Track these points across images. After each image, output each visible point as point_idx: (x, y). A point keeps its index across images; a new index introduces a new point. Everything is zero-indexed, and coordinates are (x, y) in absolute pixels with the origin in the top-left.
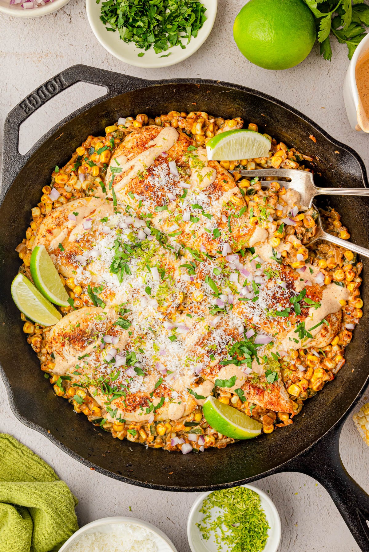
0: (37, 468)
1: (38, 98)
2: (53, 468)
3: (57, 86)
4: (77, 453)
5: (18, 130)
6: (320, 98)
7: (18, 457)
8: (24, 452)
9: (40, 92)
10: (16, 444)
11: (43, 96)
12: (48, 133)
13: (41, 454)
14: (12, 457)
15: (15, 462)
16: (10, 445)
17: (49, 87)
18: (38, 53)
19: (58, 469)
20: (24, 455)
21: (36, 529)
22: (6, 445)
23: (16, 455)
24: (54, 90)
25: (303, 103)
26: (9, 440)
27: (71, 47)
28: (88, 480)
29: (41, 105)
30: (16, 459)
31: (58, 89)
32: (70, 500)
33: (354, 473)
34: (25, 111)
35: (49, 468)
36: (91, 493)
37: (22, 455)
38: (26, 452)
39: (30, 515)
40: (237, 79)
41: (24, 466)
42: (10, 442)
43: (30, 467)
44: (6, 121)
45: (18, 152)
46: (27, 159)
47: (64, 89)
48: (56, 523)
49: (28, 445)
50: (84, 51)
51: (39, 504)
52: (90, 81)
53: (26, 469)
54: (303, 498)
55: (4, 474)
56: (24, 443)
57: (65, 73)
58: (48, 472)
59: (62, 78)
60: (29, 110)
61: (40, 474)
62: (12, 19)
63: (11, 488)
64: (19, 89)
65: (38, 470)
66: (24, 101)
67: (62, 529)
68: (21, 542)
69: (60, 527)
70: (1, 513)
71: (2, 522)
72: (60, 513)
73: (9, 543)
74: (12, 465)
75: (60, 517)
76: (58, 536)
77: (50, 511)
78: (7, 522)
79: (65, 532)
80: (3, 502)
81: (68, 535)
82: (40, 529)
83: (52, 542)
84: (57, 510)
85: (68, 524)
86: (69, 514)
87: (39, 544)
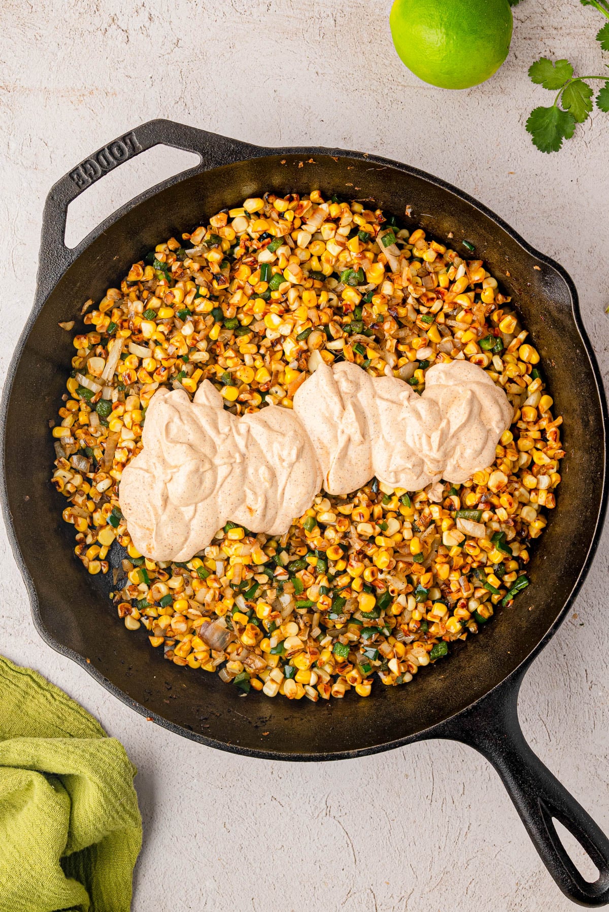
0: (74, 719)
1: (98, 165)
2: (98, 721)
3: (127, 149)
4: (129, 695)
6: (507, 158)
7: (45, 702)
8: (55, 695)
10: (43, 683)
11: (105, 163)
12: (110, 218)
13: (80, 699)
14: (37, 703)
15: (41, 711)
16: (34, 685)
17: (115, 150)
18: (78, 90)
19: (106, 723)
20: (55, 700)
21: (76, 807)
22: (27, 685)
23: (42, 700)
24: (121, 156)
25: (480, 165)
26: (32, 678)
27: (129, 80)
28: (152, 739)
29: (102, 176)
30: (43, 707)
31: (127, 154)
32: (126, 766)
34: (77, 184)
35: (92, 720)
36: (157, 759)
37: (52, 701)
38: (58, 695)
39: (65, 788)
41: (55, 717)
42: (34, 681)
43: (64, 718)
44: (48, 199)
45: (64, 245)
46: (76, 255)
47: (137, 154)
49: (61, 686)
50: (148, 86)
51: (79, 768)
52: (175, 144)
53: (58, 722)
55: (25, 729)
56: (55, 683)
57: (140, 131)
58: (92, 727)
59: (135, 138)
60: (84, 183)
61: (79, 729)
62: (39, 38)
63: (38, 745)
64: (49, 143)
65: (76, 723)
66: (76, 169)
67: (114, 807)
68: (55, 824)
69: (112, 804)
70: (23, 783)
71: (23, 798)
72: (112, 783)
73: (37, 826)
74: (37, 715)
75: (112, 788)
76: (108, 818)
77: (96, 779)
78: (32, 798)
79: (118, 813)
80: (25, 768)
81: (123, 819)
82: (81, 806)
83: (99, 826)
84: (106, 779)
85: (124, 800)
86: (124, 785)
87: (80, 829)
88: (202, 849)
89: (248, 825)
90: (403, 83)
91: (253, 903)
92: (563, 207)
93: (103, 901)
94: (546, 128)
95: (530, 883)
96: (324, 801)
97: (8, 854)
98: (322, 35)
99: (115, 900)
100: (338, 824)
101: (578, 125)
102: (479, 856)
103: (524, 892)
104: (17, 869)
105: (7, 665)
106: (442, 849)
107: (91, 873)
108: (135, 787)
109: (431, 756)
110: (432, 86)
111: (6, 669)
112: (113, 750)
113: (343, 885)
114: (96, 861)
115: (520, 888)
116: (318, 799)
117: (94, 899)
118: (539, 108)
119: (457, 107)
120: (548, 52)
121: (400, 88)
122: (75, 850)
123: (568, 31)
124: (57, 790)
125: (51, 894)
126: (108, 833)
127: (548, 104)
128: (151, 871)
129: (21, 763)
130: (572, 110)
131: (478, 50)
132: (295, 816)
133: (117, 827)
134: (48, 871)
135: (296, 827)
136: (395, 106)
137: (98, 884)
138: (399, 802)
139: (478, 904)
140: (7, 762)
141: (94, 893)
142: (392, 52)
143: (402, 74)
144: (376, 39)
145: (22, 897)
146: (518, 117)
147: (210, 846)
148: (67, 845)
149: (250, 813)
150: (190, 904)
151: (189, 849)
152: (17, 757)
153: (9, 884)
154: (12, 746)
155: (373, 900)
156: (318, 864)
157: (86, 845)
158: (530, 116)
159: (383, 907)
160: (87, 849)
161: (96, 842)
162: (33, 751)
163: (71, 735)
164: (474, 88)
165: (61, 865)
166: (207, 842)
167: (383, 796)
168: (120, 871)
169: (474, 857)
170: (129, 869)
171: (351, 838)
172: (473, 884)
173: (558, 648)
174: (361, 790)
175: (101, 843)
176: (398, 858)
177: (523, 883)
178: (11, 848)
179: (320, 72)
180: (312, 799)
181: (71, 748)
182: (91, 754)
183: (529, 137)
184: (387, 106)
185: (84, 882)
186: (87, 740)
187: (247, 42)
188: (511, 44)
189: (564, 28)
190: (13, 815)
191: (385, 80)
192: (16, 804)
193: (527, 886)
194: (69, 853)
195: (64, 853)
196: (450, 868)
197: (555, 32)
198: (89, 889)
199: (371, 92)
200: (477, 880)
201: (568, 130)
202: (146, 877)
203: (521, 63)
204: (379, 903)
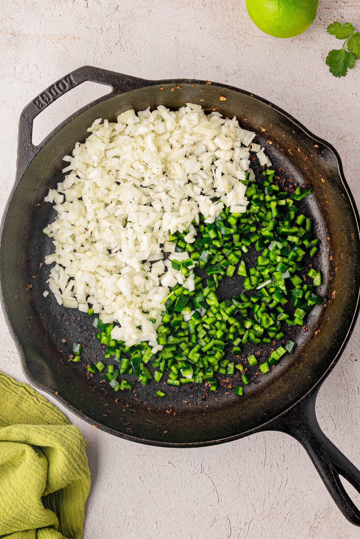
0: (51, 414)
1: (50, 95)
2: (65, 415)
3: (67, 85)
4: (82, 412)
5: (32, 124)
6: (314, 80)
7: (33, 403)
8: (39, 399)
9: (52, 90)
10: (32, 392)
11: (55, 94)
14: (28, 403)
15: (30, 408)
16: (26, 393)
17: (60, 86)
18: (57, 36)
19: (70, 416)
20: (39, 402)
21: (51, 466)
22: (23, 392)
23: (32, 402)
24: (64, 89)
26: (25, 388)
27: (87, 30)
29: (53, 101)
30: (32, 406)
31: (68, 88)
32: (81, 442)
33: (340, 423)
34: (38, 107)
35: (61, 414)
36: (100, 438)
37: (37, 402)
38: (41, 399)
39: (45, 455)
41: (39, 412)
42: (27, 390)
43: (44, 413)
44: (21, 116)
45: (32, 144)
46: (39, 149)
47: (73, 88)
48: (68, 460)
50: (99, 34)
51: (53, 443)
52: (96, 80)
53: (41, 415)
54: (293, 445)
55: (21, 419)
58: (61, 418)
59: (72, 78)
60: (42, 105)
61: (53, 420)
62: (34, 5)
63: (28, 429)
64: (39, 68)
65: (52, 416)
66: (38, 98)
67: (74, 466)
68: (38, 476)
69: (72, 464)
70: (20, 451)
71: (19, 460)
72: (72, 452)
73: (28, 477)
74: (28, 411)
75: (72, 455)
76: (70, 473)
77: (63, 449)
78: (25, 460)
79: (76, 470)
80: (20, 442)
81: (79, 474)
82: (54, 466)
83: (65, 478)
84: (69, 449)
85: (79, 462)
86: (80, 453)
87: (53, 479)
88: (126, 492)
89: (154, 478)
90: (252, 34)
91: (157, 524)
92: (348, 109)
93: (66, 523)
94: (337, 63)
95: (323, 515)
96: (200, 465)
97: (10, 494)
98: (204, 5)
99: (74, 522)
100: (208, 478)
101: (357, 61)
102: (293, 498)
103: (319, 520)
104: (15, 503)
105: (10, 381)
106: (271, 494)
107: (60, 506)
108: (87, 455)
109: (265, 438)
110: (270, 36)
111: (10, 383)
112: (74, 433)
113: (211, 515)
114: (62, 499)
115: (317, 518)
116: (197, 463)
117: (61, 521)
118: (333, 50)
119: (285, 49)
120: (340, 16)
121: (250, 37)
122: (50, 492)
123: (351, 4)
124: (40, 456)
125: (35, 518)
126: (70, 482)
127: (338, 48)
128: (96, 505)
129: (18, 440)
130: (354, 51)
131: (297, 15)
132: (182, 473)
133: (75, 478)
134: (34, 504)
135: (183, 479)
136: (247, 48)
137: (64, 513)
138: (245, 465)
139: (292, 527)
140: (10, 439)
141: (62, 518)
142: (246, 15)
143: (252, 28)
144: (236, 8)
145: (18, 520)
146: (322, 55)
147: (131, 490)
148: (45, 489)
149: (155, 471)
150: (119, 525)
151: (119, 492)
152: (16, 436)
153: (11, 512)
154: (13, 429)
155: (229, 524)
156: (196, 502)
157: (56, 489)
158: (328, 55)
159: (235, 528)
160: (58, 491)
161: (63, 487)
162: (25, 432)
163: (48, 423)
164: (295, 37)
165: (42, 501)
166: (130, 488)
167: (235, 462)
168: (77, 505)
169: (290, 499)
170: (82, 504)
171: (216, 487)
172: (289, 515)
173: (342, 374)
174: (222, 458)
175: (66, 488)
176: (244, 499)
177: (319, 514)
178: (12, 490)
179: (202, 27)
180: (193, 463)
181: (48, 431)
182: (60, 435)
183: (328, 68)
184: (242, 48)
185: (55, 511)
186: (58, 426)
187: (159, 9)
188: (318, 12)
189: (349, 2)
190: (13, 471)
191: (242, 33)
192: (15, 464)
193: (321, 517)
194: (47, 494)
195: (44, 493)
196: (275, 505)
197: (344, 4)
198: (58, 516)
199: (233, 40)
200: (292, 512)
201: (351, 63)
202: (93, 509)
203: (323, 23)
204: (232, 526)
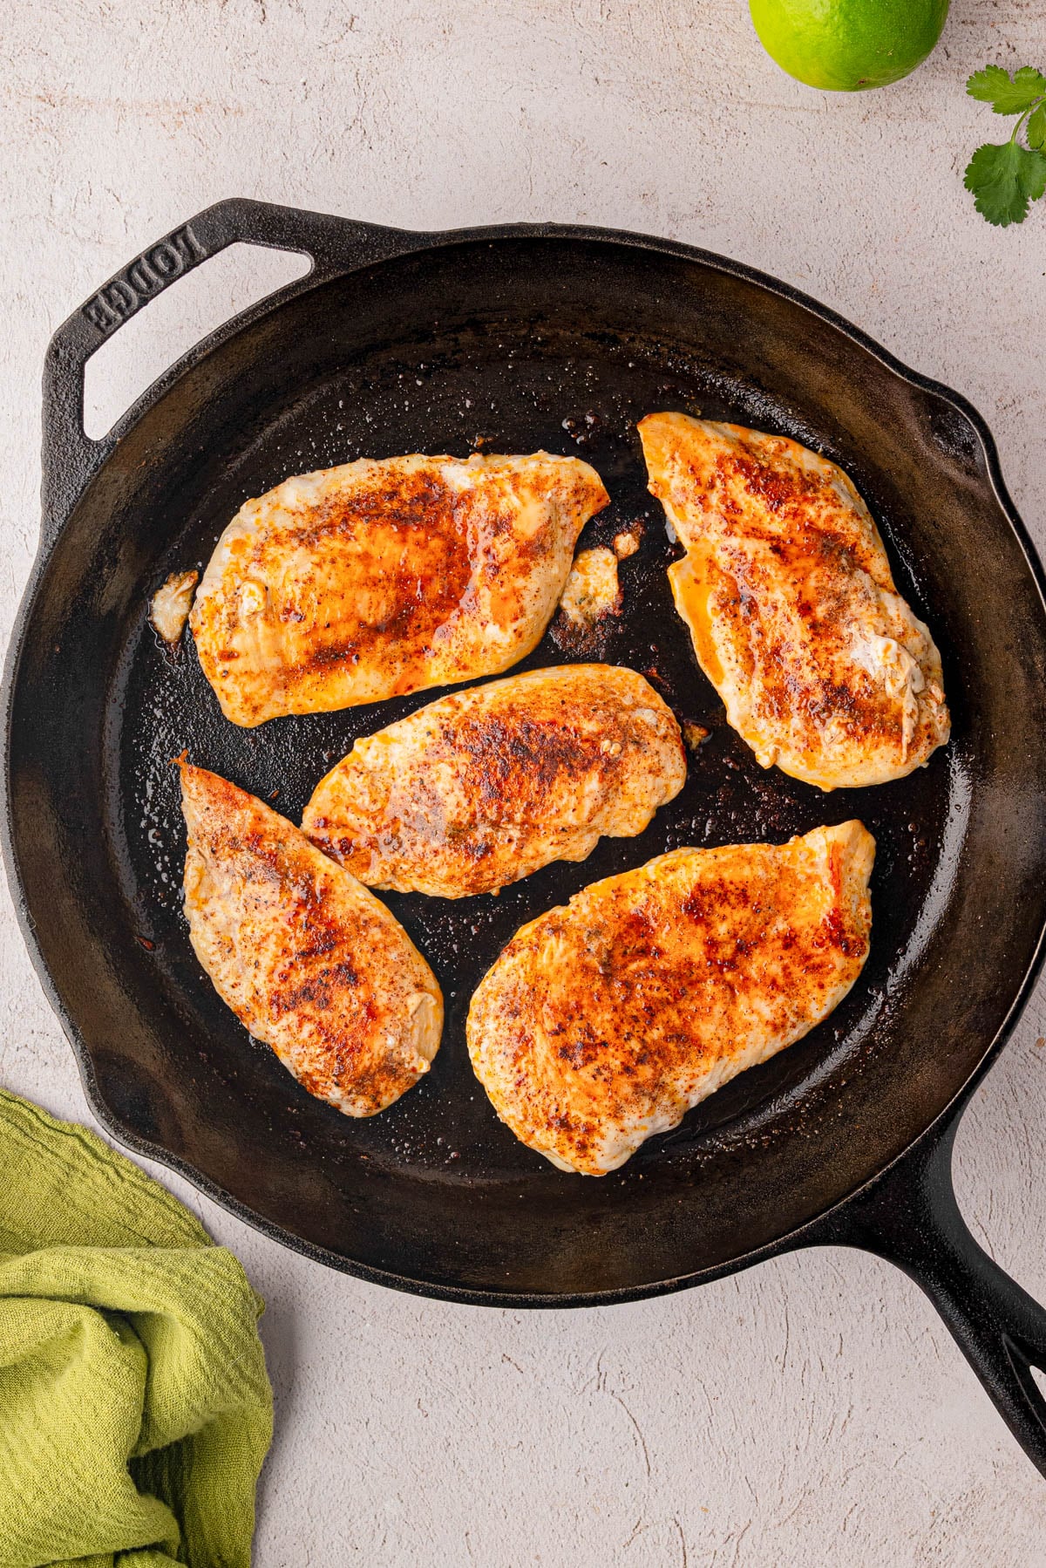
0: (156, 1215)
2: (198, 1218)
6: (930, 232)
7: (105, 1184)
8: (122, 1172)
10: (101, 1150)
13: (168, 1179)
14: (91, 1184)
15: (97, 1198)
16: (84, 1153)
18: (176, 104)
19: (212, 1221)
20: (123, 1179)
21: (156, 1369)
22: (74, 1152)
23: (100, 1179)
25: (883, 245)
26: (82, 1140)
27: (264, 87)
30: (100, 1192)
32: (245, 1298)
33: (1007, 1242)
35: (187, 1216)
36: (300, 1287)
37: (118, 1181)
38: (129, 1171)
39: (138, 1336)
40: (709, 177)
41: (123, 1209)
42: (86, 1146)
43: (138, 1211)
45: (83, 435)
48: (207, 1351)
50: (298, 99)
51: (163, 1301)
52: (262, 239)
53: (128, 1218)
55: (68, 1230)
58: (186, 1228)
61: (165, 1232)
62: (108, 12)
63: (90, 1260)
64: (123, 199)
65: (160, 1222)
67: (223, 1370)
68: (121, 1399)
69: (219, 1365)
70: (65, 1326)
71: (64, 1352)
72: (219, 1329)
73: (89, 1403)
74: (90, 1206)
75: (219, 1338)
76: (213, 1390)
77: (192, 1321)
78: (80, 1352)
79: (230, 1381)
80: (67, 1299)
81: (239, 1392)
82: (166, 1368)
83: (197, 1404)
84: (210, 1321)
85: (240, 1359)
86: (241, 1332)
87: (163, 1409)
88: (379, 1445)
89: (460, 1406)
90: (747, 99)
91: (468, 1541)
92: (1028, 321)
93: (202, 1535)
94: (998, 183)
95: (956, 1512)
96: (594, 1364)
97: (36, 1451)
98: (605, 14)
99: (224, 1534)
100: (620, 1405)
102: (867, 1463)
103: (944, 1528)
104: (53, 1478)
105: (38, 1118)
106: (802, 1450)
107: (182, 1486)
108: (261, 1335)
109: (784, 1286)
111: (37, 1124)
112: (223, 1271)
113: (627, 1511)
114: (190, 1465)
115: (939, 1521)
116: (584, 1361)
117: (188, 1533)
118: (985, 147)
119: (843, 142)
120: (1005, 47)
121: (742, 107)
122: (154, 1446)
123: (1039, 10)
124: (123, 1340)
125: (112, 1522)
126: (213, 1417)
127: (1000, 139)
128: (288, 1484)
129: (61, 1291)
130: (1045, 148)
132: (543, 1390)
133: (228, 1406)
134: (106, 1482)
135: (544, 1408)
136: (732, 140)
137: (194, 1507)
138: (727, 1367)
139: (864, 1548)
140: (35, 1290)
141: (189, 1522)
142: (730, 43)
143: (746, 82)
144: (701, 21)
145: (60, 1528)
146: (952, 161)
148: (140, 1437)
149: (464, 1384)
150: (357, 1541)
151: (355, 1445)
152: (54, 1280)
153: (39, 1504)
154: (45, 1261)
155: (680, 1540)
156: (582, 1475)
157: (173, 1436)
158: (970, 161)
159: (697, 1551)
160: (177, 1445)
161: (192, 1432)
162: (81, 1271)
163: (149, 1242)
165: (130, 1472)
166: (388, 1434)
167: (699, 1357)
168: (233, 1482)
169: (858, 1465)
170: (249, 1480)
171: (642, 1430)
172: (856, 1513)
173: (1010, 1099)
174: (659, 1345)
175: (200, 1434)
176: (724, 1465)
177: (943, 1512)
178: (42, 1441)
179: (602, 78)
180: (573, 1360)
181: (148, 1266)
182: (184, 1277)
183: (969, 199)
184: (719, 140)
185: (170, 1501)
186: (177, 1251)
187: (474, 23)
189: (1033, 4)
190: (46, 1383)
191: (716, 94)
192: (52, 1363)
193: (950, 1518)
194: (144, 1451)
195: (135, 1450)
196: (814, 1485)
197: (1017, 11)
198: (179, 1515)
199: (691, 116)
200: (864, 1505)
201: (1037, 183)
202: (280, 1495)
203: (956, 66)
204: (689, 1544)
